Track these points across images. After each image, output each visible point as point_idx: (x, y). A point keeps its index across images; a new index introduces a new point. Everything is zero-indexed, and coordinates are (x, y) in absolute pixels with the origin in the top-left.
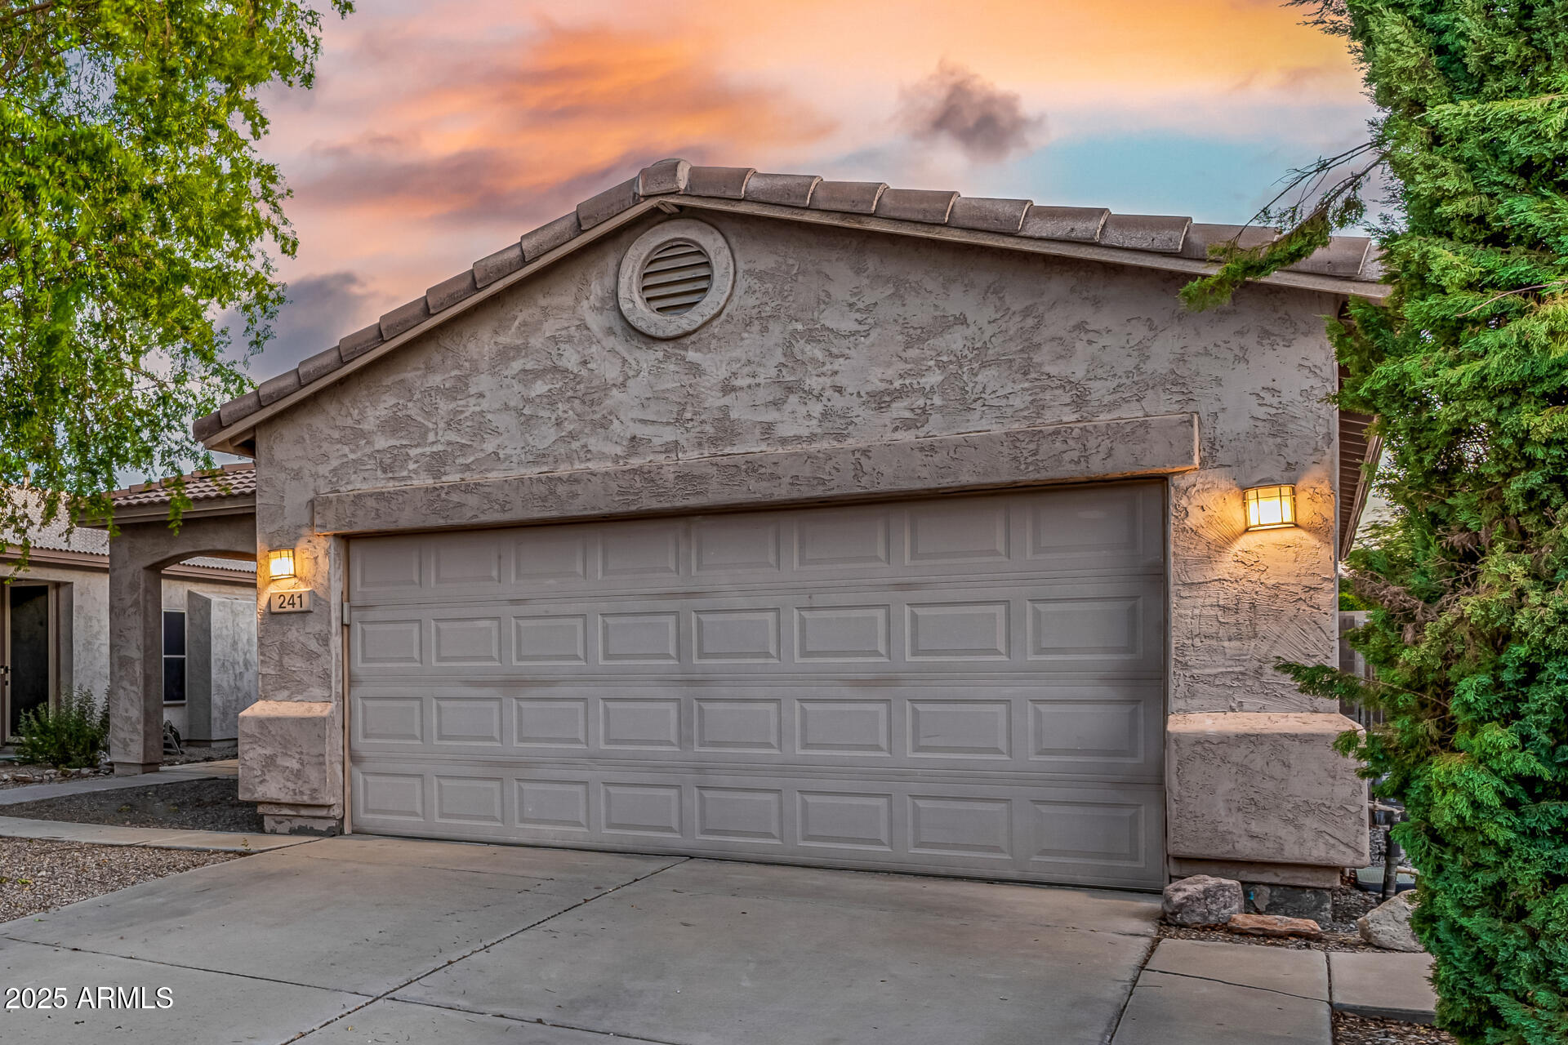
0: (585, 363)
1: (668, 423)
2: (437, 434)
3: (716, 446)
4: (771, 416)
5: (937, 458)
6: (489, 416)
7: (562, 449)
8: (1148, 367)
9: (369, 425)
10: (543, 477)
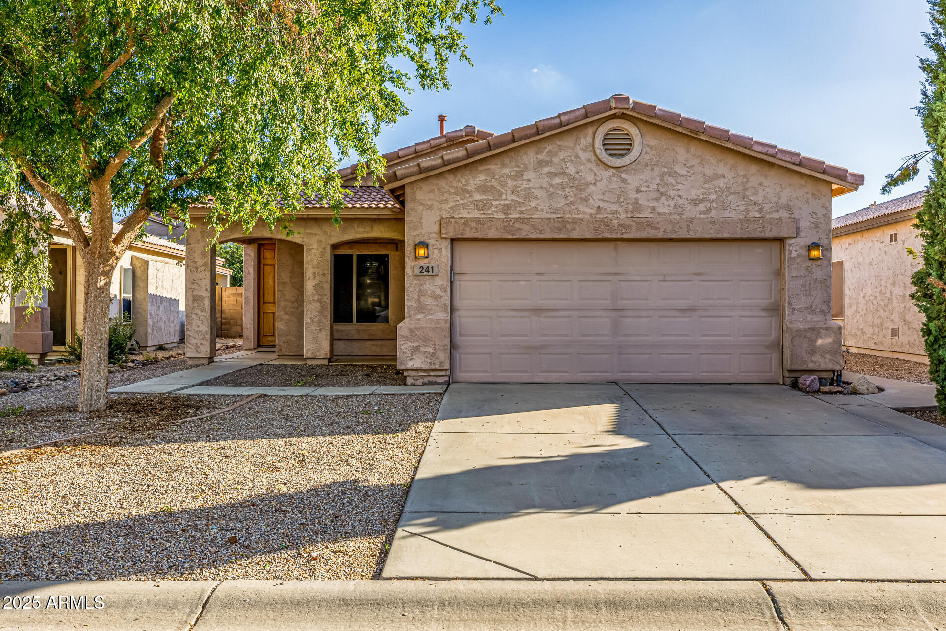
0: (578, 172)
1: (614, 202)
2: (507, 195)
3: (633, 214)
4: (654, 204)
5: (716, 226)
6: (533, 190)
7: (567, 209)
9: (472, 186)
10: (560, 220)
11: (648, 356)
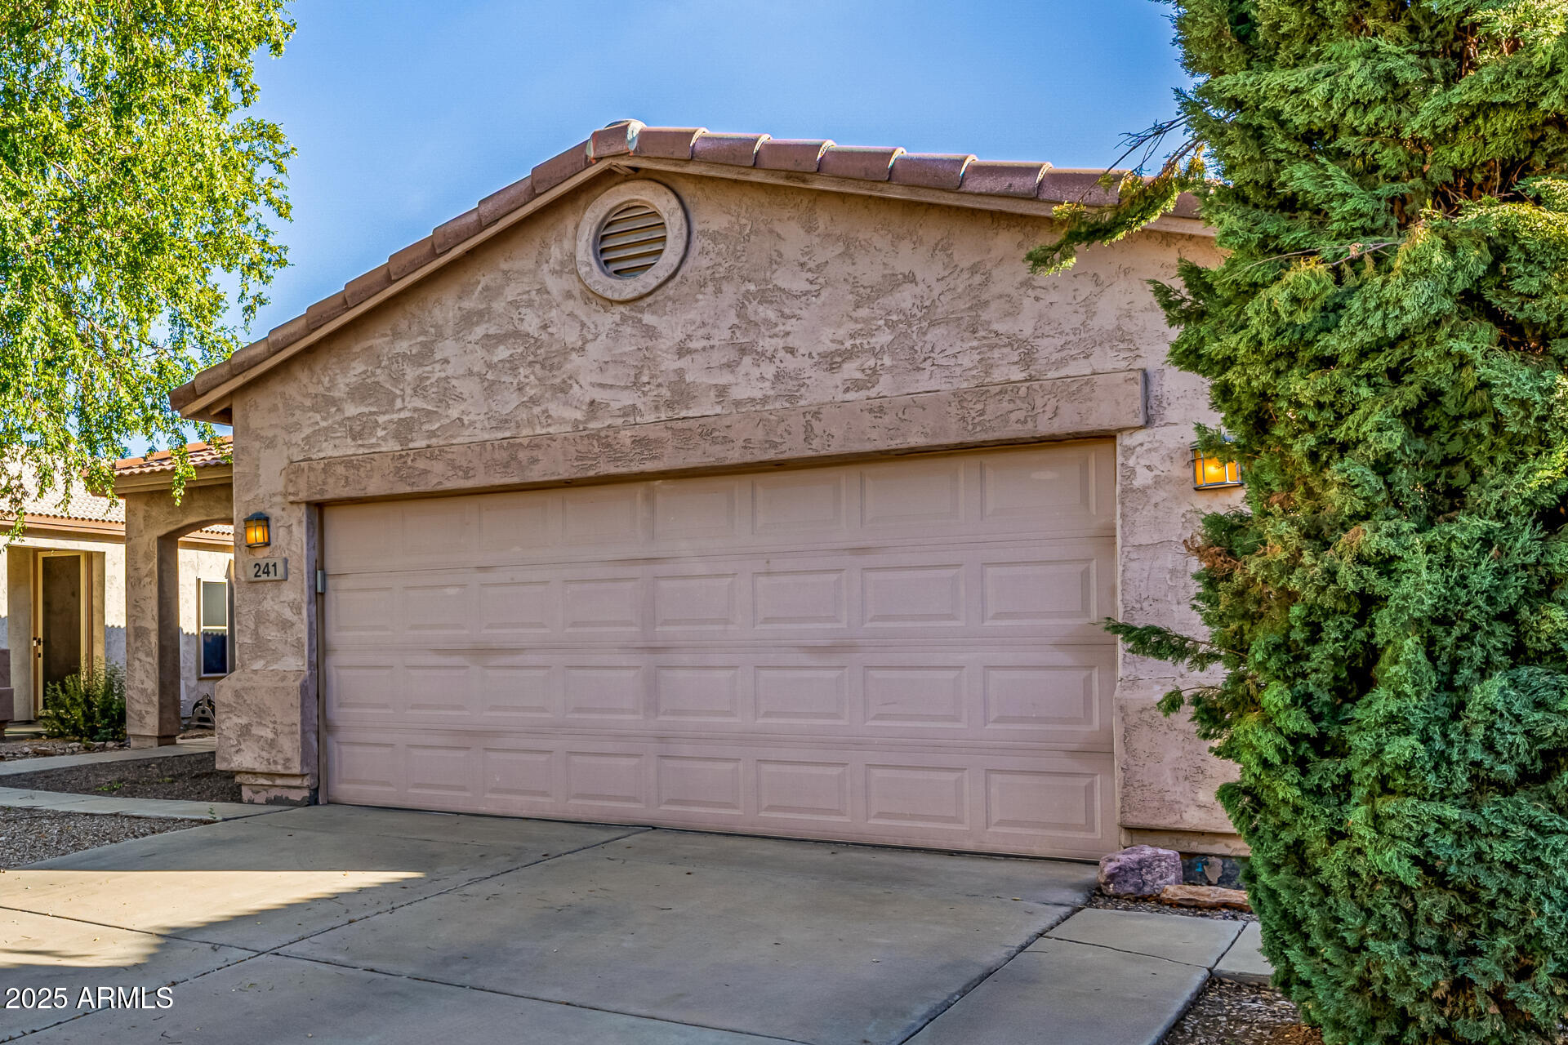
0: (545, 327)
1: (627, 387)
2: (403, 400)
3: (673, 409)
4: (724, 378)
5: (887, 419)
6: (454, 382)
7: (523, 415)
8: (1095, 323)
9: (340, 392)
10: (505, 442)
11: (730, 766)
